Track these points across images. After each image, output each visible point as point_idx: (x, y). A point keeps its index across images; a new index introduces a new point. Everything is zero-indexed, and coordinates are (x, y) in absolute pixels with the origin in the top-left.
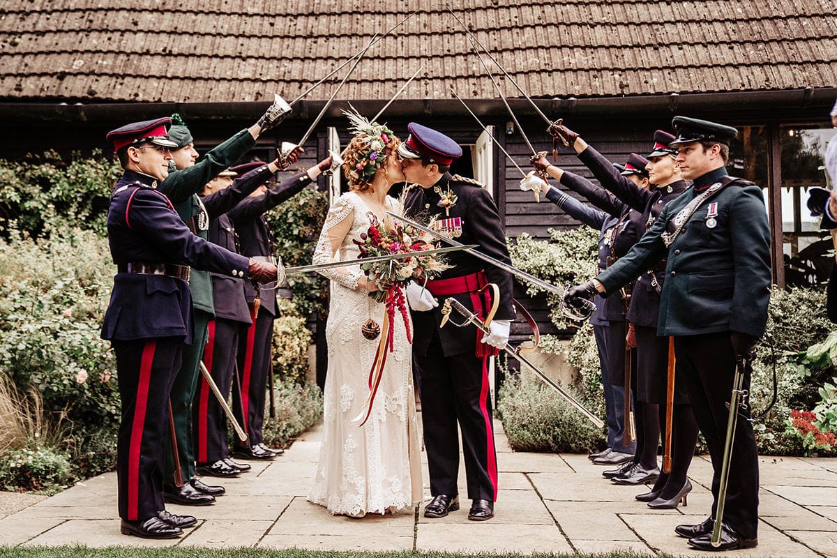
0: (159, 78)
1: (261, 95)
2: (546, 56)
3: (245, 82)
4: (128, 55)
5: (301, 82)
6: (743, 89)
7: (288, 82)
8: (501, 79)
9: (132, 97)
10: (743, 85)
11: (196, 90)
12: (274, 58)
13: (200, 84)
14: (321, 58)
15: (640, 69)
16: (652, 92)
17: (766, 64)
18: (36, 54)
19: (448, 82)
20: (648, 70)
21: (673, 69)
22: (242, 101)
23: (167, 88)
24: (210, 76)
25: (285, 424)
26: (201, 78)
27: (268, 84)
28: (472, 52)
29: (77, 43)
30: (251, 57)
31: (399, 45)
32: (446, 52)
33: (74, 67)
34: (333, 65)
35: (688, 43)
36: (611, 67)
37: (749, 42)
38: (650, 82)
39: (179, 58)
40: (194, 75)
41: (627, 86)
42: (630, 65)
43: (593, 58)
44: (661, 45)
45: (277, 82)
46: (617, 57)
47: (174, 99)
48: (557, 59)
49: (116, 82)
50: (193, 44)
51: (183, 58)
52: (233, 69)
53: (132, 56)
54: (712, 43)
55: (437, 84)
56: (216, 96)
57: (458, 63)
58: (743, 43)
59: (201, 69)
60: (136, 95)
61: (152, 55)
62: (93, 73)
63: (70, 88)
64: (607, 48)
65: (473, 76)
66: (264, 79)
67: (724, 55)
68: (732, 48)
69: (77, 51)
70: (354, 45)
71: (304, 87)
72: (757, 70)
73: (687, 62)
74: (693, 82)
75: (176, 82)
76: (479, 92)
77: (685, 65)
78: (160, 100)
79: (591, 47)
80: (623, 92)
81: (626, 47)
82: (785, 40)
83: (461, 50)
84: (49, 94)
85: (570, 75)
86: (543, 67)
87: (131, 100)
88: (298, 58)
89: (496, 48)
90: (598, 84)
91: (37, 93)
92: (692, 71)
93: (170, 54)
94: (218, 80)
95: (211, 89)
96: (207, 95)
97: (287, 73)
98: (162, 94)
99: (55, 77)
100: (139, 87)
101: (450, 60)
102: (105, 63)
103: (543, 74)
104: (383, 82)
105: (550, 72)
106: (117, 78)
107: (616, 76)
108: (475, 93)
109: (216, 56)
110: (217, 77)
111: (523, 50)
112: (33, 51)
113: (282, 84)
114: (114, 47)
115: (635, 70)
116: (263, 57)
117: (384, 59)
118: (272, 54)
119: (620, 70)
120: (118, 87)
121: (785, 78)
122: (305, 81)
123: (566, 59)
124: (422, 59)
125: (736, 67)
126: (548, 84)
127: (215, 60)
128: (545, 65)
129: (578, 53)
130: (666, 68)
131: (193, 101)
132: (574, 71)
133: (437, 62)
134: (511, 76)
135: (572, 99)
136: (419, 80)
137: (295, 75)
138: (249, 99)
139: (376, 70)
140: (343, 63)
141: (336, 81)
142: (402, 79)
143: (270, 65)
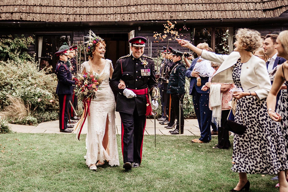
0: (39, 13)
1: (69, 19)
2: (150, 7)
3: (64, 15)
4: (30, 6)
5: (80, 15)
6: (204, 18)
7: (76, 15)
8: (137, 14)
9: (33, 20)
10: (205, 17)
11: (50, 17)
12: (72, 7)
13: (51, 15)
14: (85, 7)
15: (176, 11)
16: (179, 19)
17: (211, 11)
18: (3, 6)
19: (122, 15)
20: (179, 12)
21: (186, 12)
22: (63, 21)
23: (42, 17)
24: (54, 13)
26: (51, 14)
27: (70, 15)
28: (129, 5)
29: (15, 2)
30: (65, 6)
31: (108, 3)
32: (121, 5)
33: (15, 10)
34: (89, 9)
35: (191, 4)
36: (168, 11)
37: (208, 3)
38: (179, 16)
39: (44, 7)
40: (49, 13)
41: (173, 17)
42: (174, 10)
43: (163, 8)
44: (183, 4)
45: (73, 15)
46: (170, 8)
47: (44, 20)
48: (153, 8)
49: (27, 15)
50: (48, 2)
51: (45, 7)
52: (60, 10)
53: (31, 6)
54: (197, 3)
55: (119, 16)
56: (56, 19)
57: (125, 9)
58: (206, 4)
59: (51, 11)
60: (34, 19)
61: (37, 6)
62: (20, 12)
63: (15, 17)
64: (168, 4)
65: (129, 13)
66: (69, 14)
67: (200, 7)
68: (203, 5)
69: (15, 5)
70: (94, 3)
71: (81, 16)
72: (209, 12)
73: (190, 10)
74: (191, 16)
75: (44, 15)
76: (131, 18)
77: (189, 11)
78: (40, 20)
79: (163, 4)
80: (171, 19)
81: (173, 4)
82: (217, 3)
83: (126, 5)
84: (9, 19)
85: (157, 13)
86: (149, 11)
88: (78, 7)
89: (136, 4)
90: (164, 16)
91: (6, 19)
92: (191, 12)
93: (42, 6)
94: (56, 14)
95: (54, 17)
96: (53, 19)
97: (76, 12)
98: (41, 19)
99: (10, 13)
100: (34, 16)
101: (123, 8)
102: (23, 9)
103: (149, 13)
104: (103, 15)
105: (151, 12)
106: (28, 14)
107: (170, 14)
108: (130, 19)
109: (55, 6)
110: (56, 13)
111: (143, 5)
112: (3, 5)
113: (74, 15)
114: (25, 4)
115: (175, 12)
116: (68, 7)
117: (103, 7)
118: (71, 6)
119: (171, 12)
120: (28, 16)
121: (216, 15)
122: (81, 14)
123: (155, 8)
124: (114, 7)
125: (203, 11)
126: (150, 16)
127: (55, 8)
128: (150, 10)
129: (159, 6)
130: (184, 11)
131: (50, 21)
132: (158, 12)
133: (119, 8)
134: (140, 13)
135: (157, 21)
136: (113, 14)
137: (78, 12)
138: (65, 21)
139: (101, 11)
140: (91, 9)
141: (90, 14)
142: (109, 14)
143: (71, 9)
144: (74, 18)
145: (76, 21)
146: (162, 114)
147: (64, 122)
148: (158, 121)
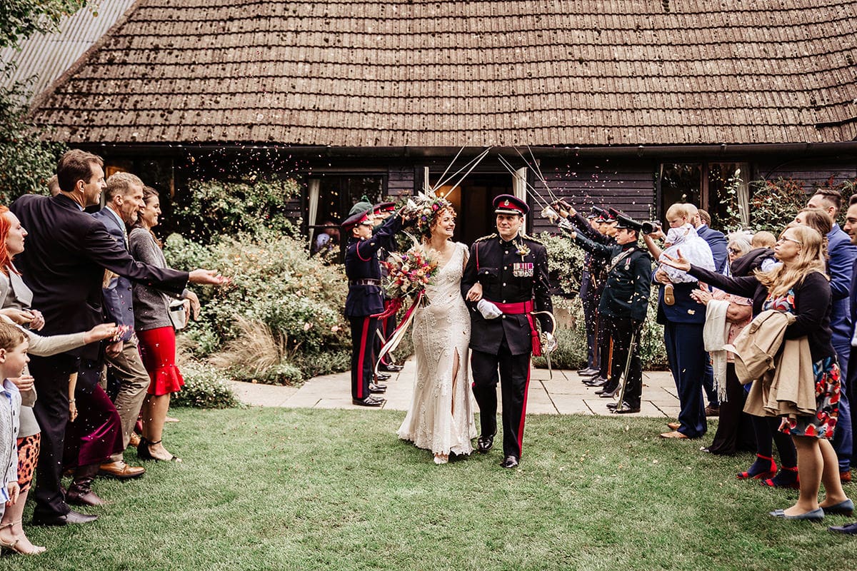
0: (313, 127)
1: (379, 140)
2: (562, 115)
3: (368, 131)
4: (291, 110)
5: (404, 131)
6: (685, 142)
7: (396, 131)
8: (533, 131)
9: (297, 141)
10: (685, 140)
11: (337, 136)
12: (386, 113)
13: (339, 132)
14: (415, 113)
15: (622, 126)
16: (628, 143)
17: (700, 125)
18: (232, 110)
19: (499, 133)
20: (626, 127)
21: (642, 127)
22: (367, 145)
23: (318, 135)
24: (345, 126)
26: (339, 128)
27: (383, 132)
28: (514, 112)
29: (258, 101)
30: (370, 112)
31: (467, 105)
32: (497, 111)
33: (258, 120)
34: (424, 119)
35: (653, 109)
36: (603, 125)
37: (692, 109)
38: (627, 136)
39: (324, 112)
40: (335, 126)
41: (613, 138)
42: (615, 123)
43: (592, 118)
44: (636, 109)
45: (388, 130)
46: (607, 117)
47: (324, 143)
48: (569, 118)
49: (286, 131)
50: (333, 103)
51: (326, 113)
52: (359, 121)
53: (294, 111)
54: (668, 109)
55: (492, 134)
56: (350, 141)
57: (505, 119)
58: (688, 109)
59: (339, 121)
60: (299, 140)
61: (307, 111)
62: (270, 124)
63: (257, 134)
64: (601, 110)
65: (515, 129)
66: (380, 129)
67: (675, 118)
68: (680, 113)
69: (258, 108)
70: (437, 105)
71: (406, 135)
72: (694, 129)
73: (651, 122)
74: (654, 137)
75: (323, 130)
76: (518, 140)
77: (650, 124)
78: (314, 143)
79: (591, 110)
80: (609, 143)
81: (613, 110)
82: (714, 108)
83: (507, 110)
84: (244, 139)
85: (577, 130)
86: (559, 124)
87: (296, 143)
88: (401, 113)
89: (529, 109)
90: (594, 137)
91: (237, 139)
92: (654, 128)
93: (318, 110)
94: (351, 129)
95: (346, 136)
96: (344, 141)
97: (394, 125)
98: (315, 139)
99: (246, 126)
100: (300, 134)
101: (500, 116)
102: (277, 116)
103: (559, 129)
104: (457, 131)
105: (564, 127)
106: (286, 128)
107: (606, 131)
108: (516, 141)
109: (348, 111)
110: (349, 127)
111: (547, 110)
112: (230, 107)
113: (392, 132)
114: (281, 105)
115: (618, 127)
116: (378, 113)
117: (457, 115)
118: (385, 110)
119: (608, 126)
120: (287, 134)
121: (711, 135)
122: (407, 130)
123: (574, 118)
124: (482, 115)
125: (682, 126)
126: (562, 136)
127: (347, 114)
128: (561, 122)
129: (583, 113)
130: (638, 126)
131: (336, 144)
132: (579, 127)
133: (491, 118)
134: (539, 130)
135: (577, 148)
136: (479, 131)
137: (400, 126)
138: (371, 144)
139: (452, 123)
140: (430, 118)
141: (426, 130)
142: (469, 130)
143: (383, 119)
144: (390, 139)
145: (395, 145)
146: (587, 358)
147: (363, 380)
148: (580, 375)
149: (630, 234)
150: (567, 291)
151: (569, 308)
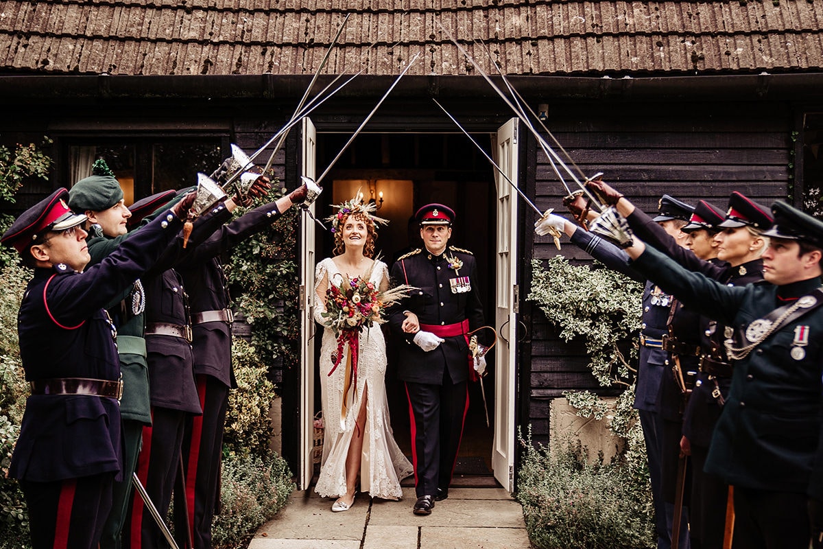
0: (76, 37)
1: (211, 64)
2: (595, 13)
3: (190, 45)
4: (34, 4)
5: (265, 45)
7: (248, 45)
8: (533, 45)
9: (40, 65)
11: (124, 56)
12: (229, 10)
13: (130, 47)
14: (291, 11)
15: (721, 34)
16: (735, 67)
19: (462, 48)
20: (731, 35)
21: (765, 34)
22: (185, 73)
23: (86, 52)
24: (143, 35)
25: (240, 517)
26: (131, 39)
27: (221, 47)
28: (495, 6)
30: (198, 8)
32: (460, 5)
34: (307, 21)
36: (681, 31)
38: (733, 53)
39: (101, 8)
40: (121, 34)
41: (702, 58)
42: (707, 28)
43: (658, 17)
45: (233, 44)
46: (690, 16)
47: (96, 69)
48: (611, 17)
49: (18, 43)
51: (107, 9)
52: (173, 25)
53: (38, 5)
55: (447, 51)
56: (151, 65)
57: (475, 20)
59: (132, 26)
60: (46, 62)
61: (65, 4)
64: (678, 3)
65: (495, 41)
66: (216, 40)
71: (268, 53)
73: (784, 25)
74: (791, 55)
75: (98, 44)
76: (503, 63)
77: (781, 29)
78: (77, 68)
79: (656, 1)
80: (695, 67)
81: (702, 1)
85: (626, 43)
86: (589, 30)
87: (38, 69)
88: (261, 11)
89: (526, 1)
90: (662, 55)
92: (790, 38)
94: (155, 41)
95: (145, 55)
96: (139, 63)
97: (246, 32)
98: (79, 61)
100: (49, 50)
101: (466, 16)
102: (3, 15)
103: (590, 40)
104: (375, 46)
105: (599, 37)
106: (20, 37)
107: (688, 44)
108: (498, 65)
109: (151, 6)
110: (153, 37)
111: (564, 3)
113: (239, 48)
115: (713, 35)
116: (214, 9)
117: (376, 13)
118: (227, 4)
119: (693, 34)
120: (21, 50)
122: (271, 44)
123: (620, 18)
124: (427, 14)
126: (596, 55)
127: (150, 12)
128: (593, 26)
129: (638, 9)
130: (755, 33)
131: (121, 71)
132: (632, 35)
133: (447, 19)
134: (546, 42)
135: (627, 77)
136: (422, 44)
137: (257, 35)
138: (195, 70)
139: (365, 29)
140: (321, 19)
141: (312, 45)
142: (402, 44)
143: (224, 21)
144: (235, 61)
145: (242, 72)
149: (806, 258)
150: (605, 381)
151: (610, 417)
